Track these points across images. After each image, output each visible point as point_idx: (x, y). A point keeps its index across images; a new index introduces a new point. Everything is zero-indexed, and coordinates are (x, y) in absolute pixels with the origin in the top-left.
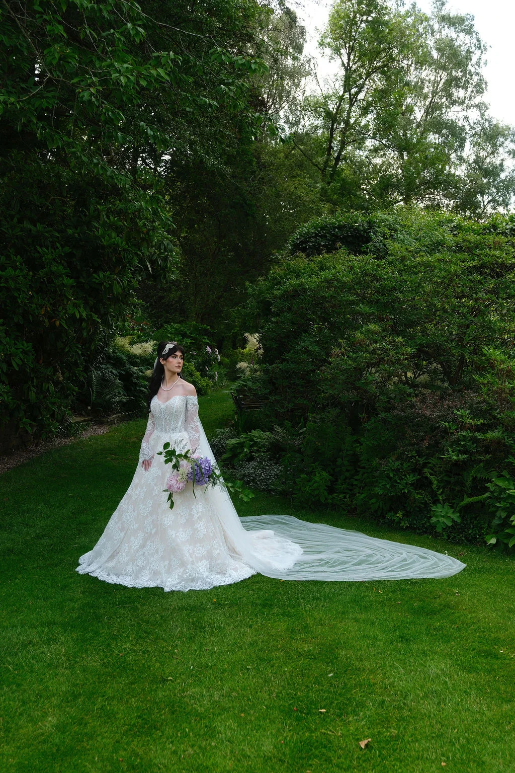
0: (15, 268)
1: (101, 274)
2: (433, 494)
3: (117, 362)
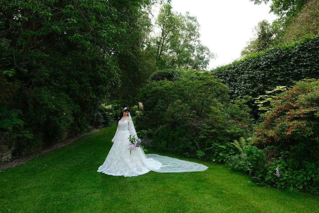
0: (75, 84)
1: (100, 86)
2: (197, 147)
3: (101, 111)
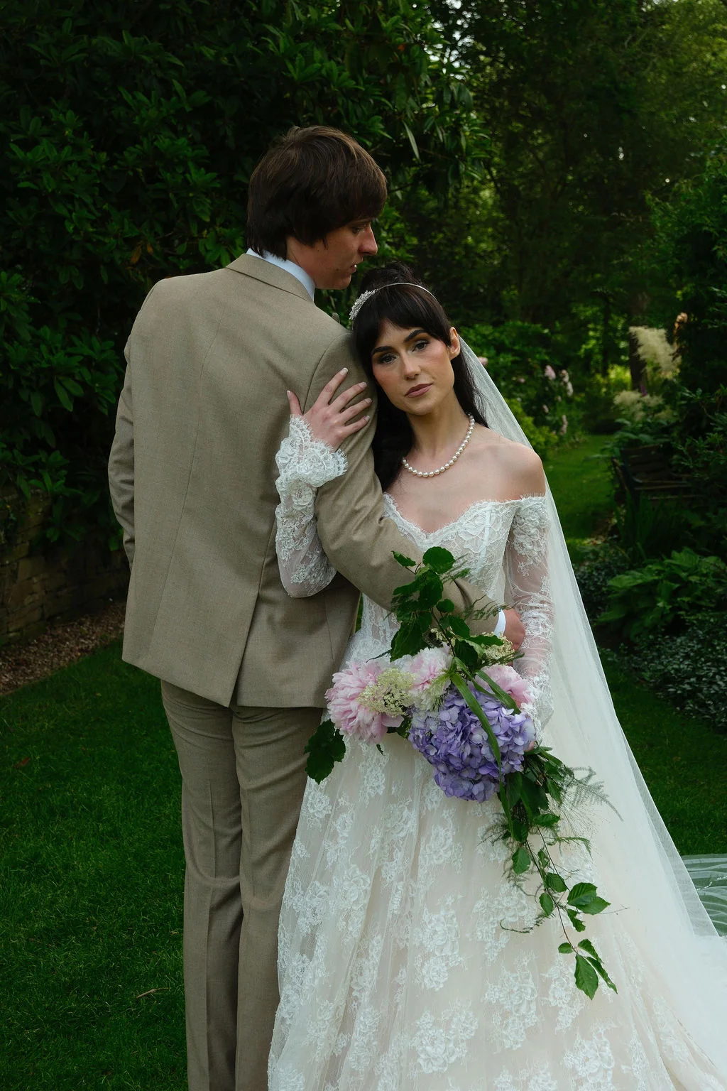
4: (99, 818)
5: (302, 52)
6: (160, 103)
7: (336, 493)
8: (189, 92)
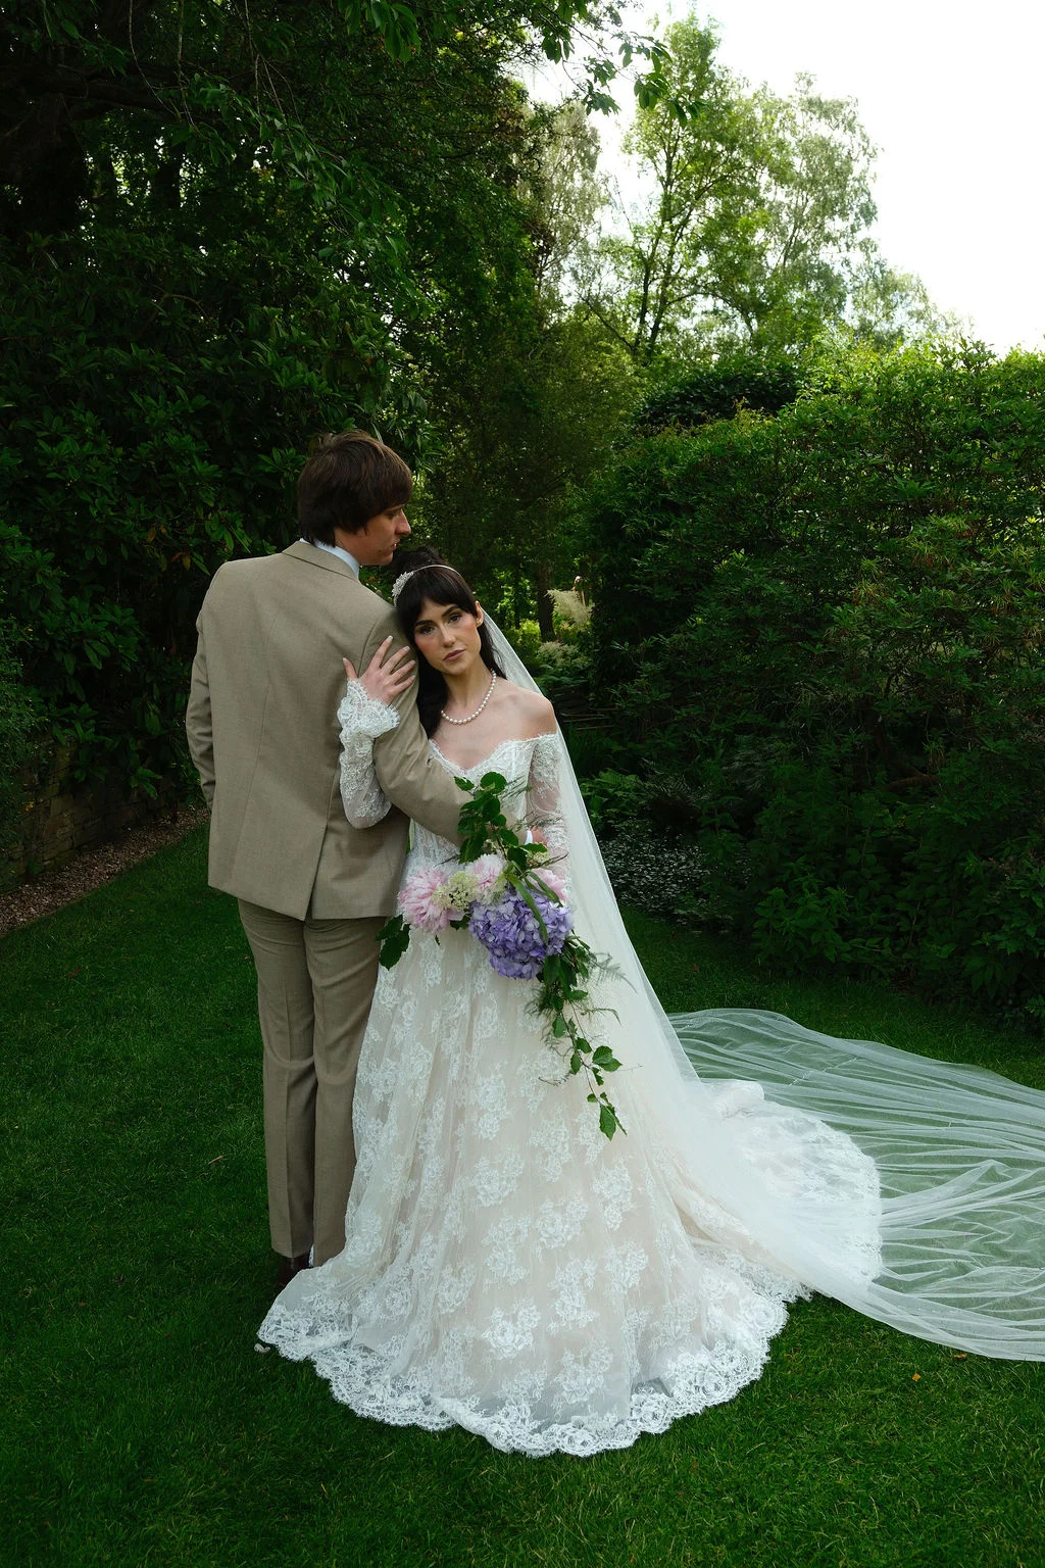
0: (82, 441)
1: (276, 453)
4: (149, 1016)
5: (288, 365)
6: (166, 406)
7: (390, 742)
8: (191, 397)
